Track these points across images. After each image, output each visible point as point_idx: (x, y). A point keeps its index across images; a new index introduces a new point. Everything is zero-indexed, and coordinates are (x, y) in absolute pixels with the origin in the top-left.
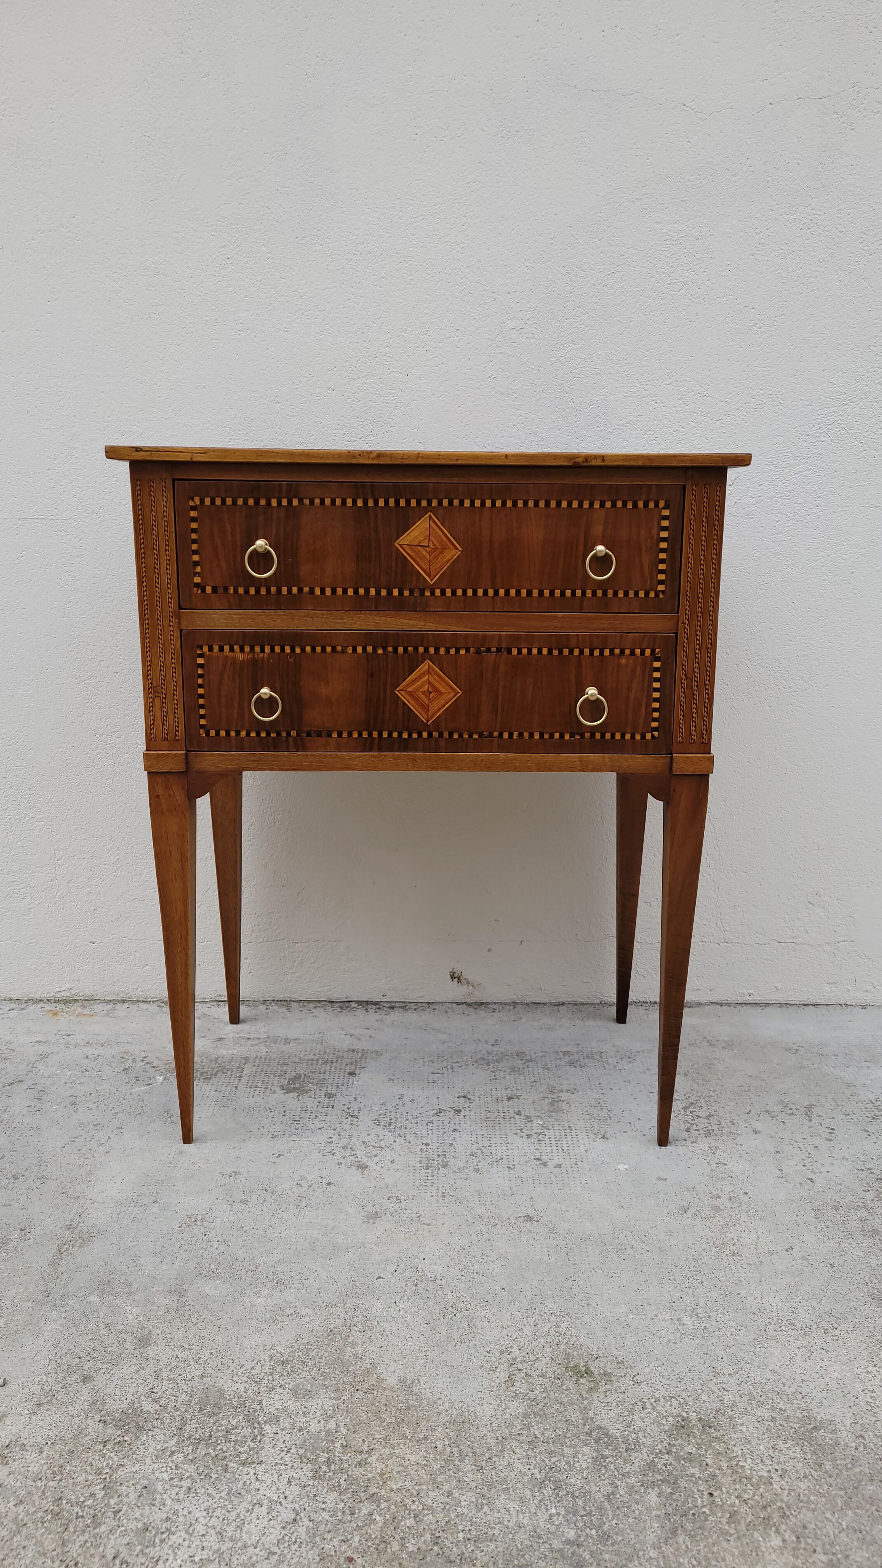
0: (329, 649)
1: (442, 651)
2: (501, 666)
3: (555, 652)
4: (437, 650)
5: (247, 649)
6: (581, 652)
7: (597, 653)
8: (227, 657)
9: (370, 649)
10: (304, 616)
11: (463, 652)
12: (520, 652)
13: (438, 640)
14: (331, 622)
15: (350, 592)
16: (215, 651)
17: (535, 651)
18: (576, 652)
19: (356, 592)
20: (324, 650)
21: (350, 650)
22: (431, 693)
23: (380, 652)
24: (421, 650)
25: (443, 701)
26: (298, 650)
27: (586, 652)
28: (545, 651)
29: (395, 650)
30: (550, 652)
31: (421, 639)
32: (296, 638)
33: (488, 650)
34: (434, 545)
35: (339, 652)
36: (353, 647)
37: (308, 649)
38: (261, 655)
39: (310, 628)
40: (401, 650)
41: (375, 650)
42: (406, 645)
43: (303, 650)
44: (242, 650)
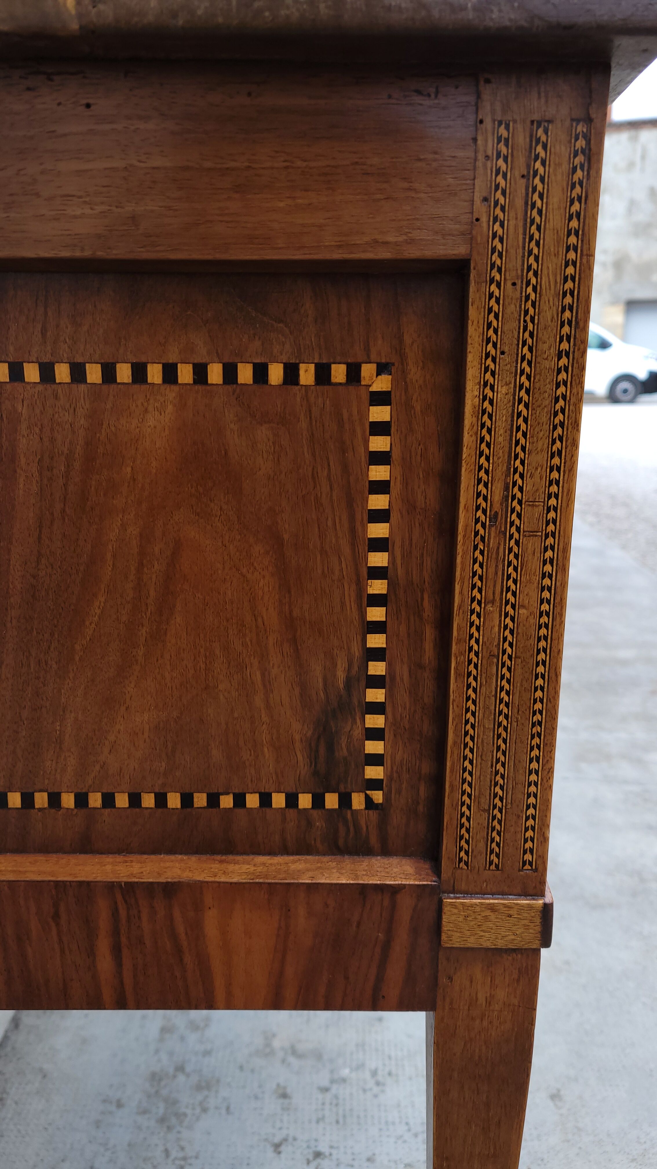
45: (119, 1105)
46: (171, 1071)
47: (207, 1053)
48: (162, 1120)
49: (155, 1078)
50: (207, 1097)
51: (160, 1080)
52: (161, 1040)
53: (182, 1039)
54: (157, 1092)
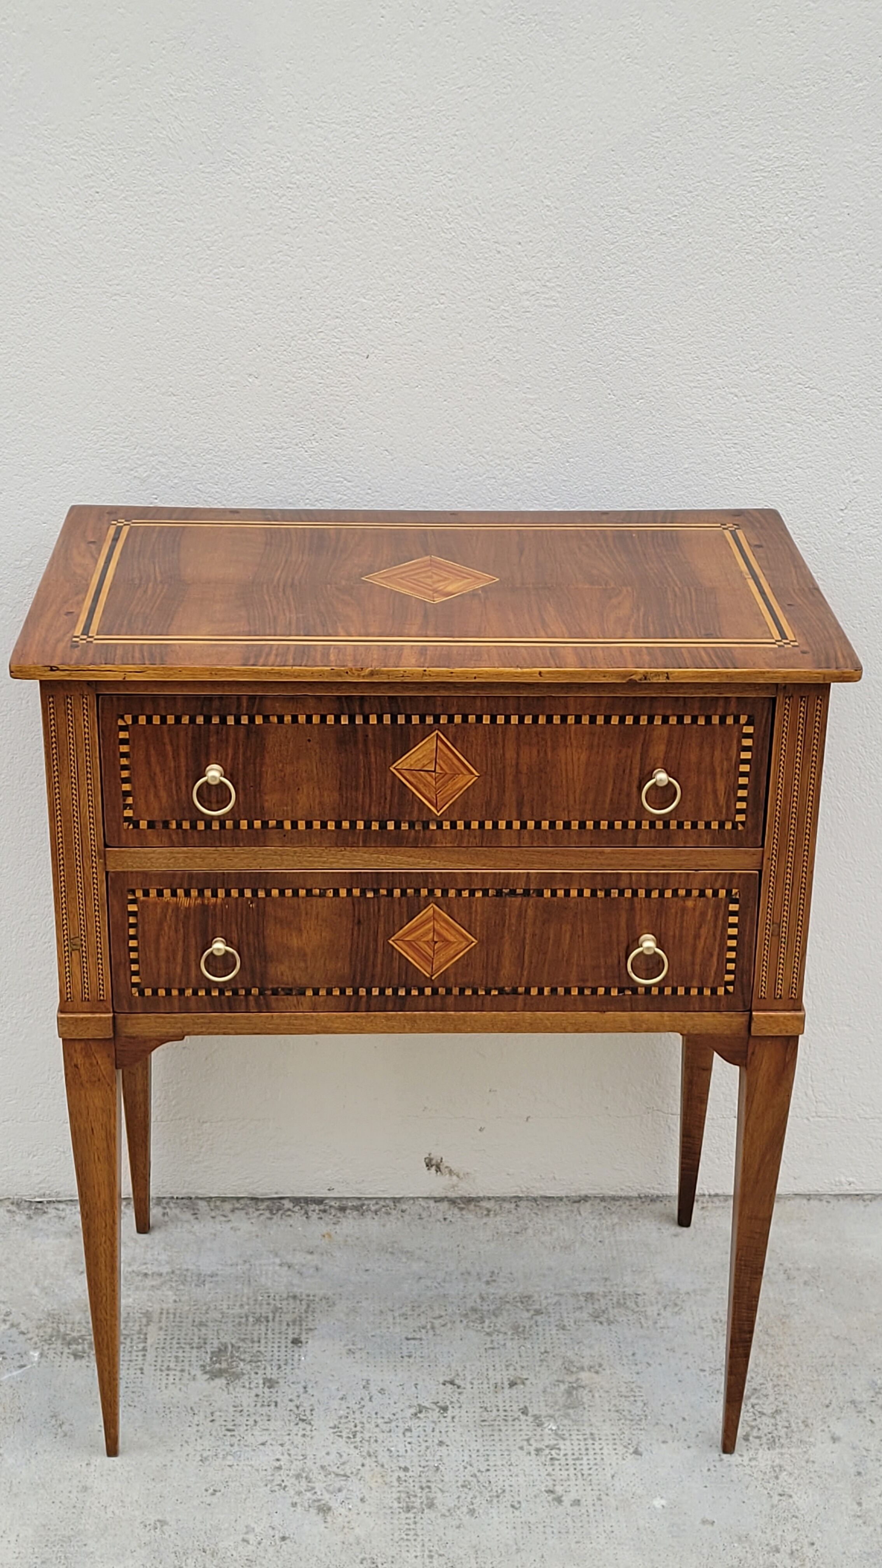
0: (302, 892)
1: (452, 893)
2: (529, 911)
3: (601, 894)
4: (445, 892)
5: (194, 893)
6: (635, 893)
7: (655, 894)
8: (168, 904)
9: (356, 892)
10: (270, 854)
11: (479, 894)
12: (554, 893)
13: (447, 881)
14: (306, 861)
15: (331, 826)
16: (151, 896)
17: (574, 893)
18: (628, 894)
19: (338, 825)
20: (295, 893)
21: (330, 893)
22: (436, 942)
23: (370, 895)
24: (424, 892)
25: (452, 952)
26: (261, 894)
27: (642, 893)
28: (587, 893)
29: (390, 893)
30: (594, 893)
31: (426, 878)
32: (259, 880)
33: (513, 892)
34: (442, 769)
35: (315, 896)
36: (334, 890)
37: (275, 892)
38: (213, 901)
39: (278, 868)
40: (397, 892)
41: (363, 892)
42: (404, 887)
43: (268, 894)
44: (188, 894)
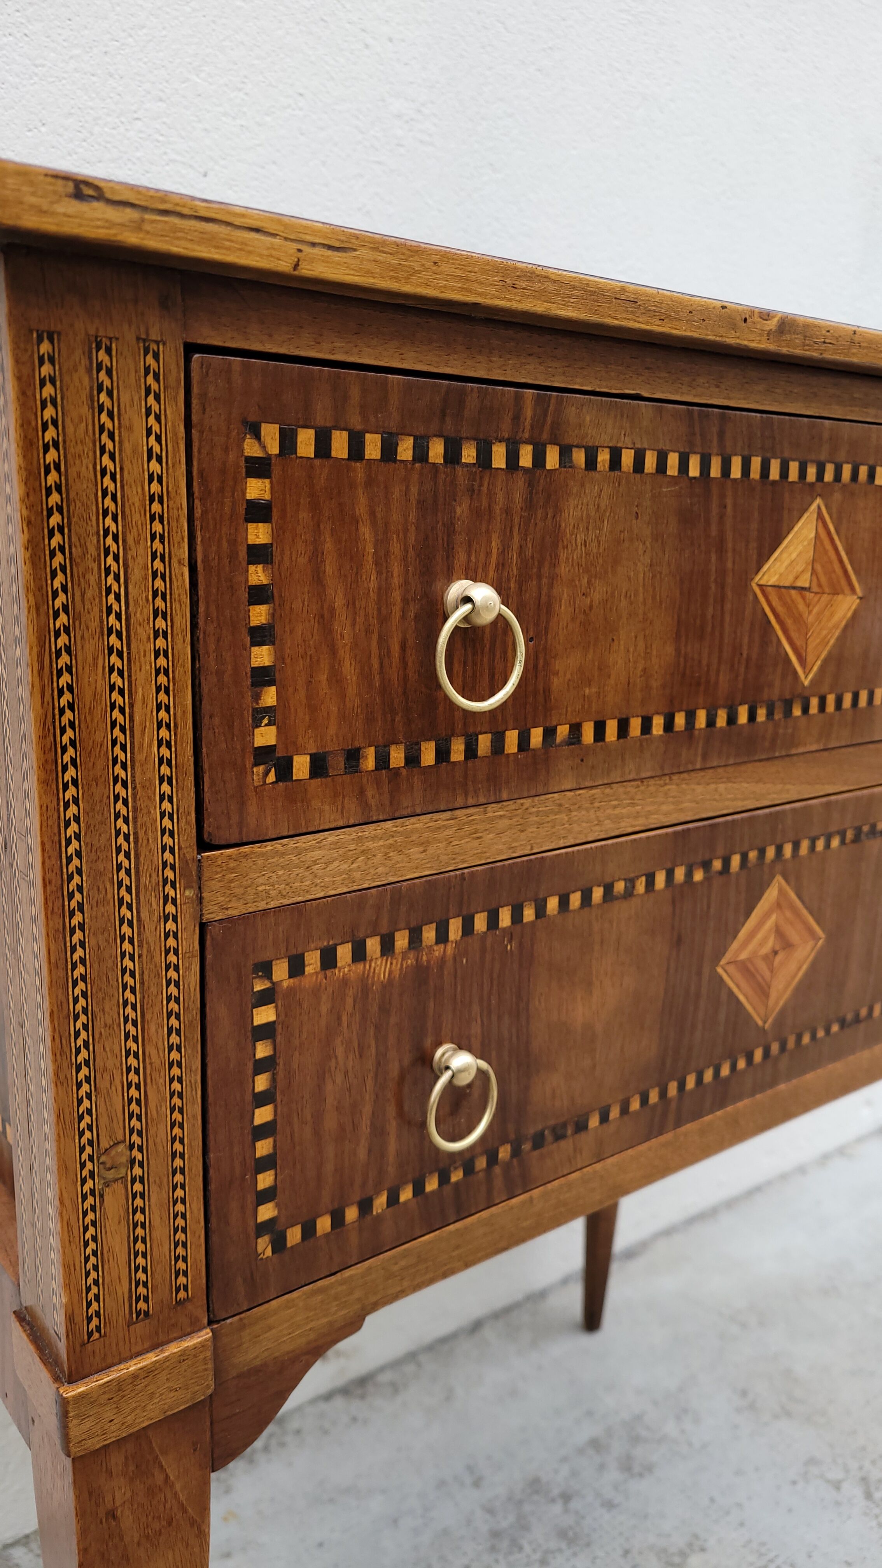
0: (595, 895)
4: (796, 847)
5: (402, 941)
8: (345, 982)
15: (657, 726)
16: (308, 970)
19: (669, 724)
20: (586, 898)
21: (641, 886)
23: (698, 876)
25: (794, 966)
26: (528, 914)
29: (726, 866)
34: (820, 585)
35: (620, 898)
36: (647, 877)
37: (552, 905)
38: (438, 951)
39: (562, 843)
40: (735, 863)
41: (689, 872)
42: (746, 847)
43: (542, 911)
44: (387, 946)
45: (477, 1484)
46: (556, 1492)
47: (609, 1505)
48: (495, 1534)
49: (535, 1486)
50: (560, 1550)
51: (537, 1492)
52: (581, 1451)
53: (602, 1467)
54: (520, 1502)
